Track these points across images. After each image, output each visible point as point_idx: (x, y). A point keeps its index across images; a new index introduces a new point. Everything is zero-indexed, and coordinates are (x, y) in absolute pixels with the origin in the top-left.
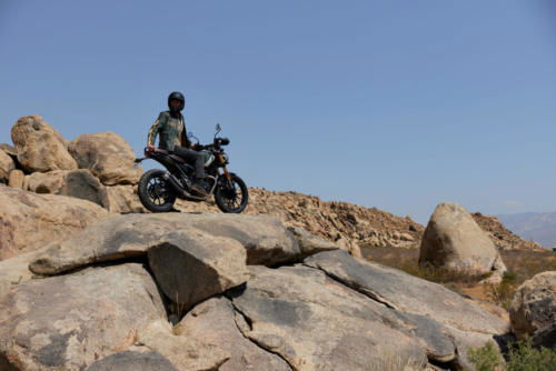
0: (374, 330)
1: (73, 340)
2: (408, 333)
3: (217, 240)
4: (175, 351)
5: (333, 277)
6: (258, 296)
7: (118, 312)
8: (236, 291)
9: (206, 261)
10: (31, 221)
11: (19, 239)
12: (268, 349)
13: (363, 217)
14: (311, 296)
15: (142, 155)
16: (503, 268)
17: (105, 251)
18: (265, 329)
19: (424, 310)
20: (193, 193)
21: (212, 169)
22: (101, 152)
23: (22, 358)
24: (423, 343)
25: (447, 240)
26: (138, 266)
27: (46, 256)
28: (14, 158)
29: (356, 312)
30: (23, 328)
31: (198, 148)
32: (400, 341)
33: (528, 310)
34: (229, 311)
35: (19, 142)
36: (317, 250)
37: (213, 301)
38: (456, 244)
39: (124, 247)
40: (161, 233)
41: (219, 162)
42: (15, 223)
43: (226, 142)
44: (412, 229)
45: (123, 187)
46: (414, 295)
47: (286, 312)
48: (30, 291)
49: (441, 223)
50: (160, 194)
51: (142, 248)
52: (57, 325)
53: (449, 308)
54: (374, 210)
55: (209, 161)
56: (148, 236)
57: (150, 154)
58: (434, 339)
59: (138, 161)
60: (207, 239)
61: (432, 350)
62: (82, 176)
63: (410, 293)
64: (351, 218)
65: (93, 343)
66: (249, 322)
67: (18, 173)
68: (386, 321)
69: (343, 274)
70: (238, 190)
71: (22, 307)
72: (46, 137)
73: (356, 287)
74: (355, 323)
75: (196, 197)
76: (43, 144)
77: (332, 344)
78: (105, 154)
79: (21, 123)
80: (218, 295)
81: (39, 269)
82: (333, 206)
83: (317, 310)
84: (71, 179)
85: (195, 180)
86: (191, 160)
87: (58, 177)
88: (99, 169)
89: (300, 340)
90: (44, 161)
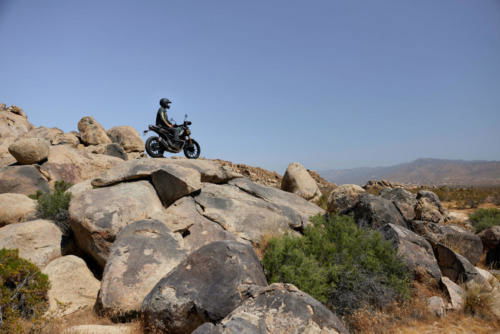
0: (263, 212)
1: (115, 215)
2: (280, 214)
3: (186, 169)
4: (167, 221)
5: (242, 190)
6: (207, 195)
7: (138, 203)
8: (196, 193)
9: (181, 178)
10: (90, 166)
11: (84, 175)
12: (212, 220)
13: (253, 171)
14: (233, 196)
15: (147, 129)
16: (320, 194)
17: (130, 174)
18: (210, 211)
19: (287, 204)
20: (173, 148)
21: (183, 137)
23: (90, 224)
24: (287, 219)
25: (294, 180)
26: (147, 182)
27: (99, 177)
28: (80, 138)
29: (255, 204)
30: (89, 210)
31: (176, 126)
32: (276, 217)
33: (335, 202)
34: (193, 203)
35: (82, 130)
36: (234, 177)
37: (185, 198)
38: (298, 183)
39: (139, 173)
40: (157, 166)
41: (186, 133)
42: (81, 167)
43: (190, 123)
44: (277, 177)
45: (135, 154)
46: (281, 198)
47: (221, 203)
48: (92, 193)
49: (291, 173)
50: (156, 149)
51: (149, 173)
52: (107, 208)
53: (298, 204)
54: (258, 169)
55: (181, 133)
56: (151, 168)
57: (151, 129)
58: (292, 216)
59: (146, 132)
60: (181, 169)
61: (291, 222)
62: (115, 146)
63: (279, 197)
64: (247, 173)
65: (125, 217)
66: (203, 208)
67: (81, 145)
68: (269, 208)
69: (247, 188)
70: (195, 148)
71: (89, 201)
72: (96, 127)
73: (254, 194)
74: (254, 209)
75: (174, 150)
76: (94, 131)
77: (244, 218)
79: (83, 120)
80: (187, 195)
81: (96, 184)
82: (238, 166)
83: (236, 202)
84: (109, 148)
85: (174, 142)
86: (172, 132)
87: (102, 147)
88: (123, 144)
89: (228, 216)
90: (95, 140)
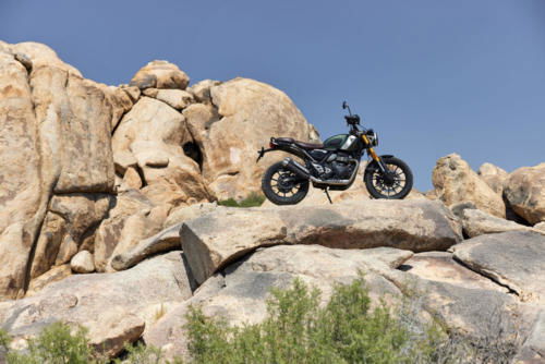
22: (533, 185)
78: (539, 186)
